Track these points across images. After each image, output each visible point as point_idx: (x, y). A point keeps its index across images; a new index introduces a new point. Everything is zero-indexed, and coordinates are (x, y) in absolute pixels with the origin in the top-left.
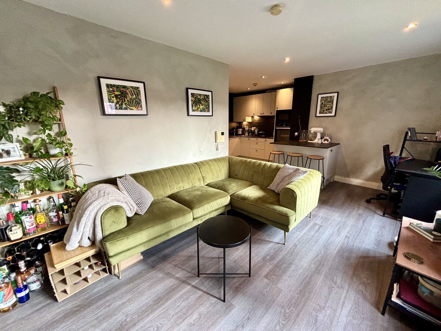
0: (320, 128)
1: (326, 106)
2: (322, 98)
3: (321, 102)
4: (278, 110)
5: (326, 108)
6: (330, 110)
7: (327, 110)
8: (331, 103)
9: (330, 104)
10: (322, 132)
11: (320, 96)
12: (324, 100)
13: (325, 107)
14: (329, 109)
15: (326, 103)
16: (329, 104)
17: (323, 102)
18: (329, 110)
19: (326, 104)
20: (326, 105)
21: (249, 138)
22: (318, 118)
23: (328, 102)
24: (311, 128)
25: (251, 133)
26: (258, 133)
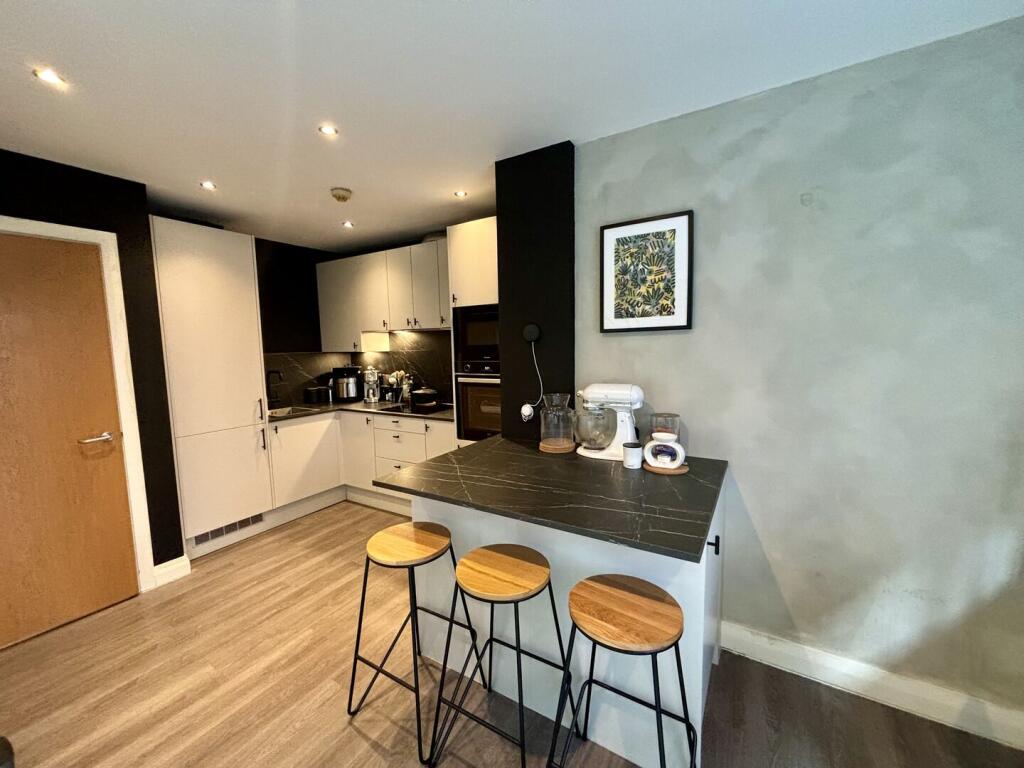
0: (629, 386)
1: (644, 281)
2: (621, 242)
3: (617, 261)
4: (457, 305)
5: (643, 289)
6: (663, 302)
7: (647, 300)
8: (664, 267)
9: (659, 272)
10: (638, 406)
11: (611, 236)
12: (632, 255)
13: (637, 286)
14: (657, 295)
15: (641, 267)
16: (655, 268)
17: (629, 261)
18: (660, 298)
19: (642, 271)
20: (640, 276)
21: (370, 417)
22: (614, 340)
23: (651, 261)
24: (583, 389)
25: (390, 394)
26: (411, 392)
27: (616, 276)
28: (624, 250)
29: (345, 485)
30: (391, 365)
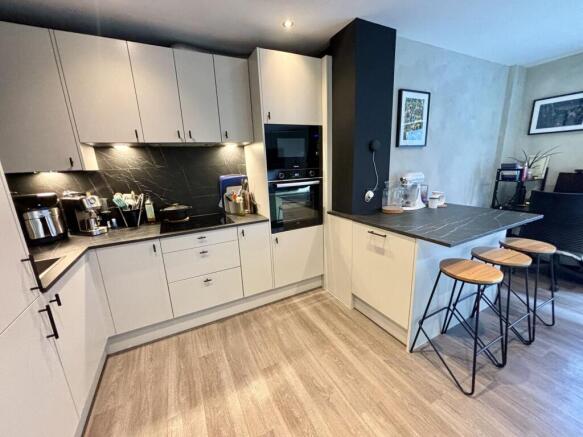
3: (406, 110)
4: (270, 122)
25: (114, 220)
26: (156, 212)
28: (408, 105)
29: (109, 338)
30: (103, 186)
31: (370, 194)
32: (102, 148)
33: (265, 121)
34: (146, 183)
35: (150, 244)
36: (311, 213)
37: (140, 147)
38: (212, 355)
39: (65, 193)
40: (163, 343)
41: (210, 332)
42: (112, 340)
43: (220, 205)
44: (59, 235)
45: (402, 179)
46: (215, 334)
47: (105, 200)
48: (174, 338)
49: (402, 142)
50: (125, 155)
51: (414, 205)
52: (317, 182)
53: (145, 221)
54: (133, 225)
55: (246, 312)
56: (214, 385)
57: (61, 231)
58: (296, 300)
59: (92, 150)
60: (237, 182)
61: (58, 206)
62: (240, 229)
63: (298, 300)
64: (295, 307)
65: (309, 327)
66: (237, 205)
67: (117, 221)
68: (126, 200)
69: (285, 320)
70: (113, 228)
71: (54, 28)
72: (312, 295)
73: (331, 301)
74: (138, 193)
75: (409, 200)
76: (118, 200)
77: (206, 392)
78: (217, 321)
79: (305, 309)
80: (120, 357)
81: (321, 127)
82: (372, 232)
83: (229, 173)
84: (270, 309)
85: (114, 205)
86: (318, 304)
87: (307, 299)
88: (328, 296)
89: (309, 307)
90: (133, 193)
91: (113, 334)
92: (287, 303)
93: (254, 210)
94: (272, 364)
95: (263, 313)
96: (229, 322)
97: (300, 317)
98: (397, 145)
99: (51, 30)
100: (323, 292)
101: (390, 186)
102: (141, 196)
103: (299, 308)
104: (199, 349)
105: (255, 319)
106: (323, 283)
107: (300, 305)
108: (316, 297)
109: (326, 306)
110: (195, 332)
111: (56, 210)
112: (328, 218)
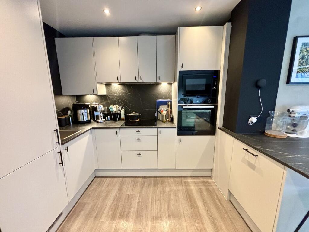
2: (304, 44)
3: (301, 53)
4: (183, 70)
11: (301, 41)
12: (307, 51)
17: (305, 54)
21: (118, 130)
25: (109, 117)
26: (125, 115)
27: (299, 60)
28: (305, 49)
29: (96, 169)
30: (107, 102)
31: (254, 120)
32: (108, 85)
33: (179, 69)
34: (124, 101)
35: (115, 130)
36: (208, 127)
37: (123, 84)
38: (132, 195)
39: (93, 104)
40: (116, 179)
41: (137, 182)
42: (97, 170)
43: (156, 115)
44: (88, 120)
45: (288, 111)
46: (139, 184)
47: (106, 107)
48: (121, 179)
49: (294, 79)
50: (117, 88)
51: (301, 133)
52: (213, 107)
53: (120, 119)
54: (115, 120)
55: (158, 177)
56: (126, 213)
57: (89, 119)
58: (190, 180)
59: (105, 86)
60: (165, 103)
61: (89, 109)
62: (159, 129)
63: (192, 180)
64: (187, 184)
65: (191, 201)
66: (163, 116)
67: (110, 117)
68: (114, 108)
69: (178, 190)
70: (108, 120)
71: (93, 37)
72: (201, 180)
73: (213, 189)
74: (119, 105)
75: (296, 129)
76: (111, 108)
77: (121, 215)
78: (142, 177)
79: (193, 188)
80: (99, 179)
81: (219, 71)
82: (246, 150)
83: (162, 98)
84: (172, 180)
85: (109, 110)
86: (203, 188)
87: (197, 182)
88: (212, 185)
89: (197, 188)
90: (117, 105)
91: (98, 168)
92: (184, 180)
93: (172, 120)
94: (159, 216)
95: (166, 181)
96: (147, 180)
97: (188, 192)
98: (288, 82)
99: (92, 38)
100: (210, 181)
101: (275, 115)
102: (120, 108)
103: (189, 186)
104: (128, 189)
105: (162, 183)
106: (211, 174)
107: (191, 184)
108: (204, 183)
109: (208, 191)
110: (131, 179)
111: (88, 110)
112: (218, 131)
